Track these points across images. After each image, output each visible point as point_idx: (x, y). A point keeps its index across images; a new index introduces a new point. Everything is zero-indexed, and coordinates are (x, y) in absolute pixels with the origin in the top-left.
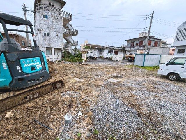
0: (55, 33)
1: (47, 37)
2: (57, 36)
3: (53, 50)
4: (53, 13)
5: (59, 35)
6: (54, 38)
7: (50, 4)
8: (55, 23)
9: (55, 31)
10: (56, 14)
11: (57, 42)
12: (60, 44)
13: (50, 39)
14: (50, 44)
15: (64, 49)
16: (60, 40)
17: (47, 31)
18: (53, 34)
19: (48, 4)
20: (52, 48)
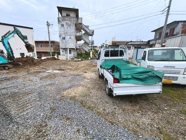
0: (69, 37)
1: (64, 40)
2: (70, 39)
3: (68, 50)
4: (67, 22)
5: (72, 38)
6: (69, 41)
7: (67, 15)
8: (69, 29)
9: (69, 35)
10: (69, 22)
11: (70, 43)
12: (73, 45)
13: (66, 41)
14: (66, 46)
15: (76, 49)
16: (73, 42)
17: (64, 36)
18: (67, 38)
19: (66, 15)
20: (67, 48)
